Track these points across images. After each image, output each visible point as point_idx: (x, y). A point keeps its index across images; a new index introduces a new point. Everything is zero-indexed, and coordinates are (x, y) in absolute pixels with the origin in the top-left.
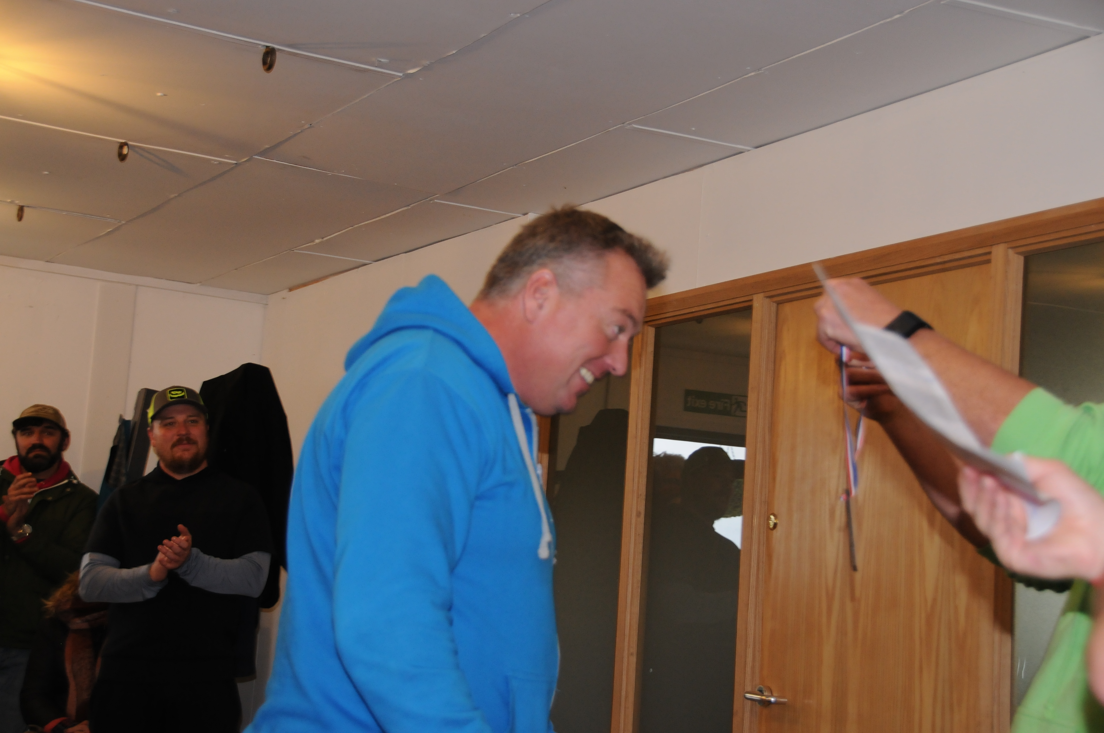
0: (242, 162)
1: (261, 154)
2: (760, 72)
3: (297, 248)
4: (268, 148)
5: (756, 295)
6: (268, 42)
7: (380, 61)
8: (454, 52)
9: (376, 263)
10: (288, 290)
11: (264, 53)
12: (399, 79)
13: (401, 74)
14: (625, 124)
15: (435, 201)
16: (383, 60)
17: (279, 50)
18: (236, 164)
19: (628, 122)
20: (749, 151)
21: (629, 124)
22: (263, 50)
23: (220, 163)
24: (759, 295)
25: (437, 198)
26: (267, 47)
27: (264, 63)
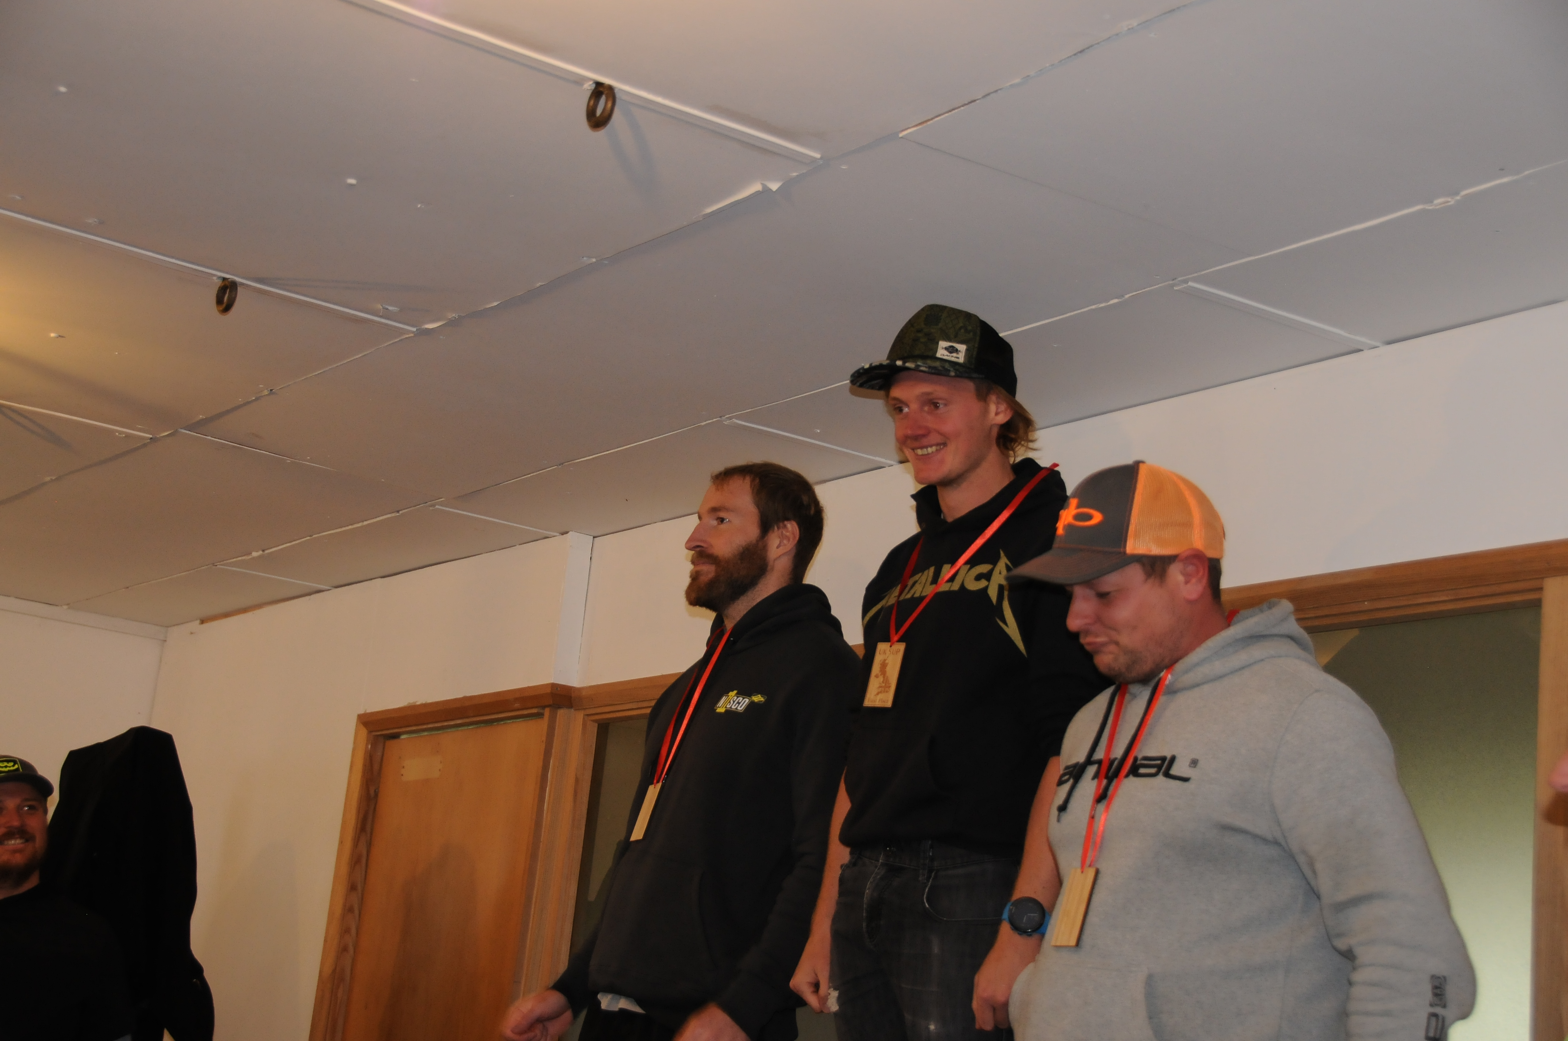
0: (161, 437)
1: (190, 428)
3: (225, 562)
4: (203, 420)
6: (227, 273)
7: (387, 309)
8: (495, 304)
9: (337, 589)
10: (198, 622)
11: (219, 288)
12: (412, 335)
13: (415, 329)
14: (723, 418)
15: (437, 507)
16: (390, 308)
17: (242, 284)
18: (151, 438)
19: (727, 416)
21: (730, 418)
22: (219, 283)
23: (128, 436)
25: (441, 504)
26: (224, 279)
27: (219, 301)
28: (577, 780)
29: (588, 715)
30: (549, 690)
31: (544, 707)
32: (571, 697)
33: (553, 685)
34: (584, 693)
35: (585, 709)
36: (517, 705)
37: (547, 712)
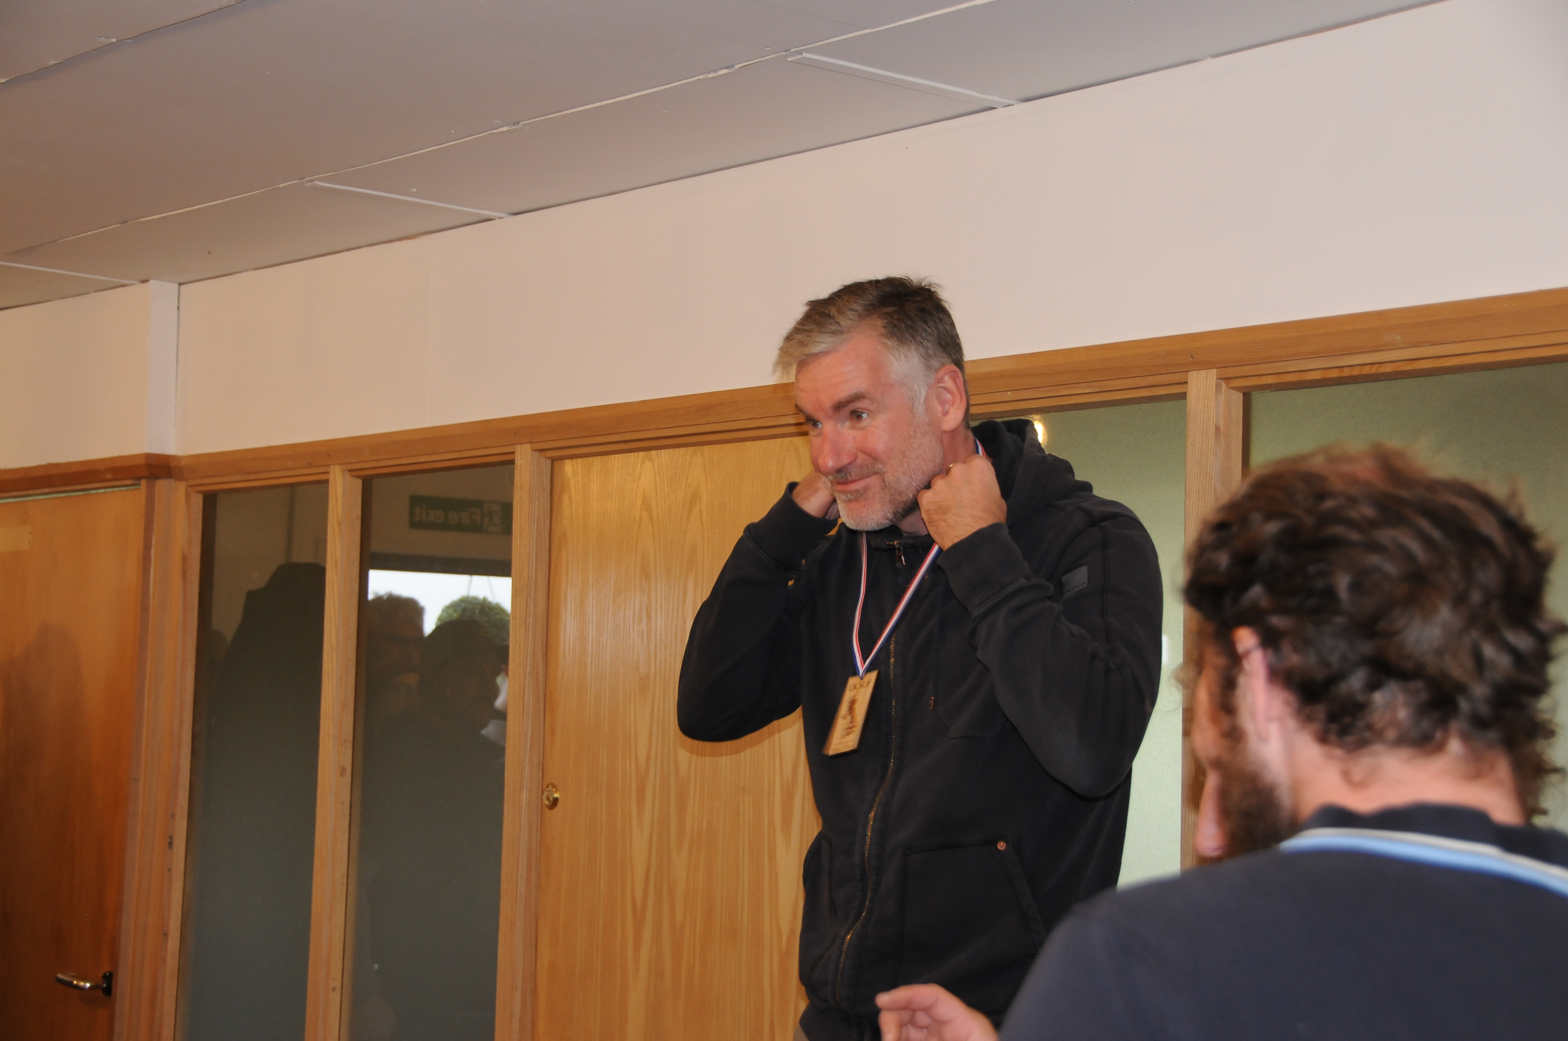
2: (517, 127)
5: (519, 446)
14: (303, 180)
19: (308, 179)
20: (502, 218)
21: (312, 181)
24: (523, 446)
28: (184, 558)
29: (191, 486)
30: (142, 461)
31: (140, 479)
32: (169, 467)
33: (148, 456)
34: (183, 463)
35: (186, 480)
36: (109, 476)
37: (143, 482)
